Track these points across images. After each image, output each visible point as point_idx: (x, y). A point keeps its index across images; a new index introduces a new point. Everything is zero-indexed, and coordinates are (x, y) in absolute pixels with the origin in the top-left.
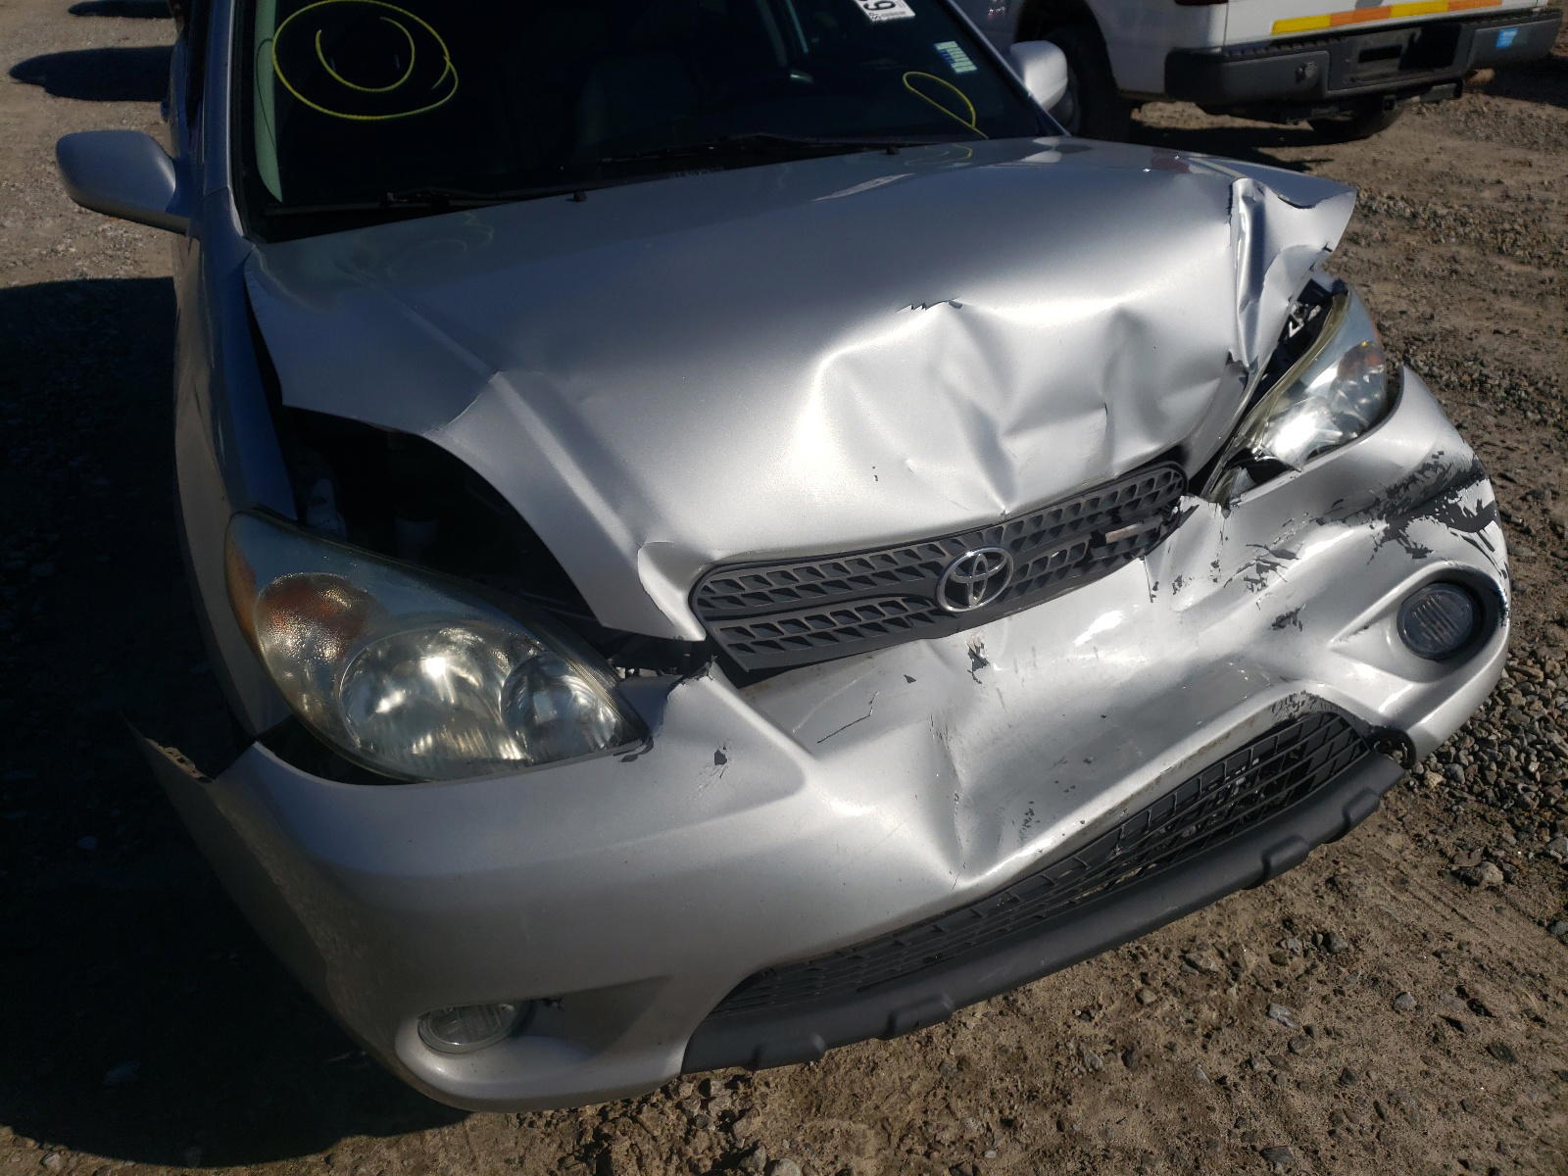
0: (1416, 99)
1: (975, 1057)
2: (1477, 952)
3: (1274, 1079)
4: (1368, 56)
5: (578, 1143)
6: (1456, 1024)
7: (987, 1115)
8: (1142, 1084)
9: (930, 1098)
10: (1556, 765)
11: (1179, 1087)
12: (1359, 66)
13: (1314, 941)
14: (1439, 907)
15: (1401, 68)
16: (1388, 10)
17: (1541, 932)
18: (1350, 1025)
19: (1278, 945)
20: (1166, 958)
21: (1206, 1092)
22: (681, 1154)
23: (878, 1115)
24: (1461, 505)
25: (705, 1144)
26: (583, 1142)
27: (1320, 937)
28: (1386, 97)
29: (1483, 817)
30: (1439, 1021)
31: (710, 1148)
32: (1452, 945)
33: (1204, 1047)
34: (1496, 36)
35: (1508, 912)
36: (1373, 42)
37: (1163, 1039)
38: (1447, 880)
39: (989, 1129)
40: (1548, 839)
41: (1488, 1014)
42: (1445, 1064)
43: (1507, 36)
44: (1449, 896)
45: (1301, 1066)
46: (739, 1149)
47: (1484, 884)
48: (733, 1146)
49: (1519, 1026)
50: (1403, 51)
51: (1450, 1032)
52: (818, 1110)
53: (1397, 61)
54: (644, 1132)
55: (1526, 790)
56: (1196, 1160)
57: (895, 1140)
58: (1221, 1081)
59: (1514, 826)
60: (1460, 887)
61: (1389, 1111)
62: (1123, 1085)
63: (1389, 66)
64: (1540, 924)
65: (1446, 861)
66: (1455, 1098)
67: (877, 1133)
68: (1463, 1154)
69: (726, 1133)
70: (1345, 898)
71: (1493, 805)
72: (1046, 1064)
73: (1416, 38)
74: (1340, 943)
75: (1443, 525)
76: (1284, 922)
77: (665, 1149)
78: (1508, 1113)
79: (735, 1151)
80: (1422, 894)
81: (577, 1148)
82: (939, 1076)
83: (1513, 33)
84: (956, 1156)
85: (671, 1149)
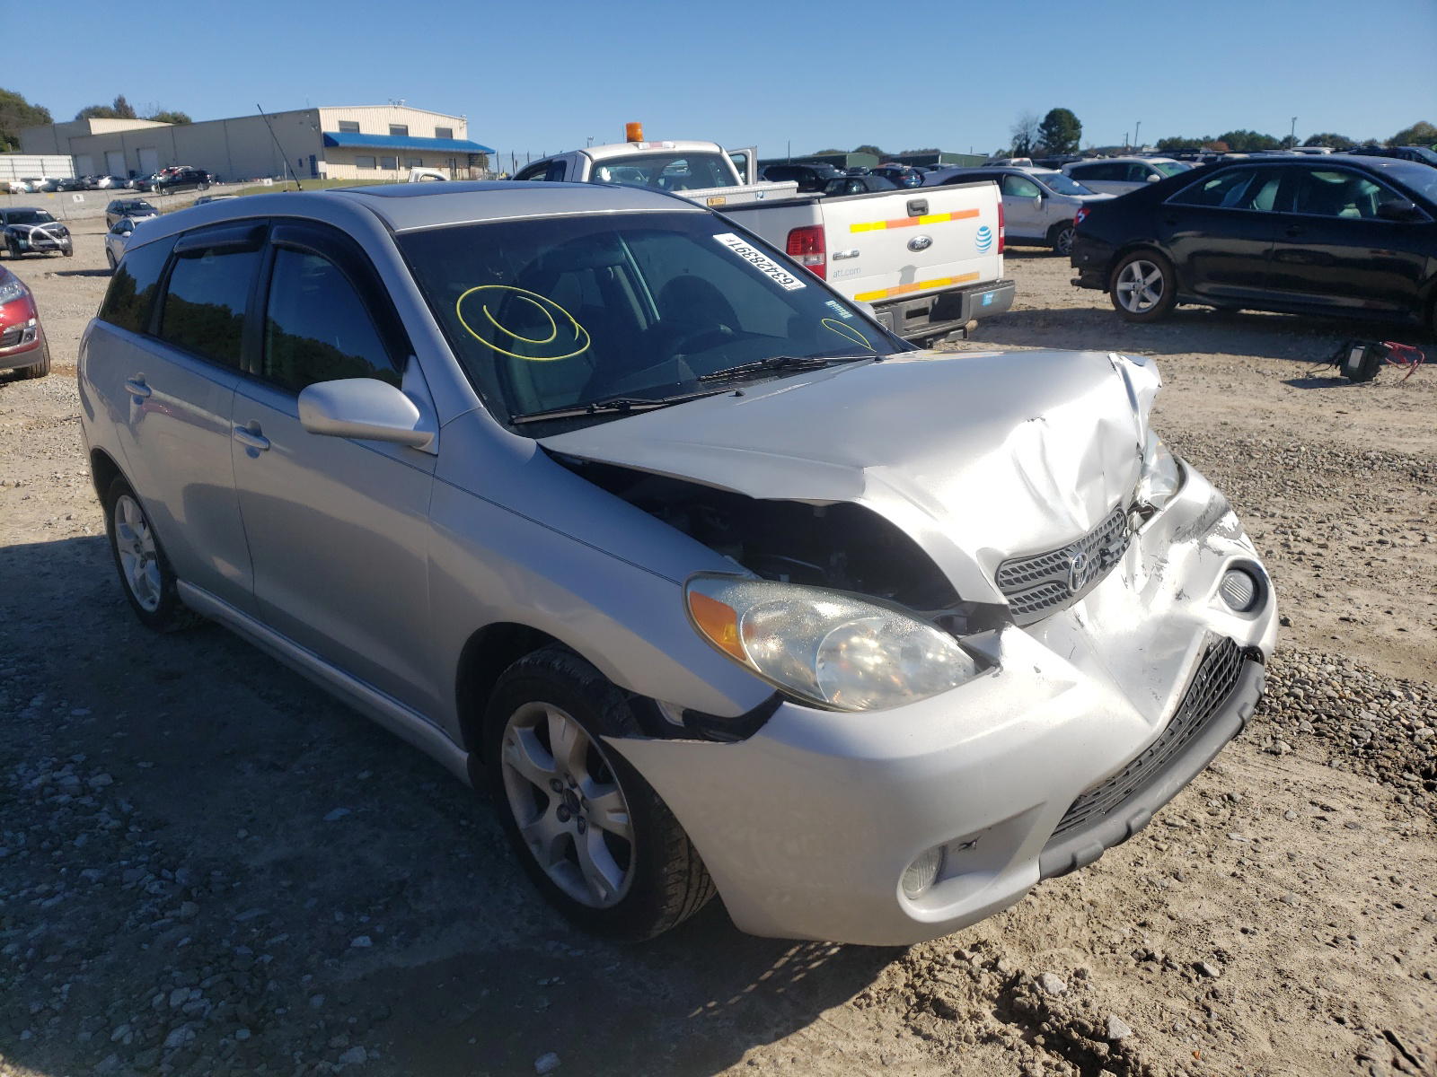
0: (942, 340)
1: (1097, 899)
2: (1305, 784)
3: (1258, 866)
4: (912, 314)
5: (908, 1004)
6: (1323, 818)
7: (1129, 925)
8: (1196, 887)
9: (1091, 925)
10: (1276, 687)
11: (1216, 884)
12: (907, 321)
13: (1223, 799)
14: (1270, 769)
15: (931, 321)
16: (918, 286)
17: (1326, 768)
18: (1273, 833)
19: (1207, 805)
20: (1156, 826)
21: (1230, 881)
22: (977, 990)
23: (1070, 941)
24: (1226, 526)
25: (988, 981)
26: (912, 1003)
27: (1226, 797)
28: (928, 340)
29: (1260, 721)
30: (1313, 820)
31: (992, 983)
32: (1291, 784)
33: (1211, 862)
34: (982, 298)
35: (1305, 763)
36: (913, 305)
37: (1189, 864)
38: (1264, 755)
39: (1135, 931)
40: (1298, 724)
41: (1334, 810)
42: (1331, 839)
43: (989, 298)
44: (1271, 763)
45: (1266, 857)
46: (1010, 978)
47: (1283, 753)
48: (1005, 977)
49: (1350, 812)
50: (930, 309)
51: (1322, 823)
52: (1033, 948)
53: (928, 317)
54: (947, 985)
55: (1271, 702)
56: (1253, 912)
57: (1089, 950)
58: (1234, 875)
59: (1277, 722)
60: (1273, 757)
61: (1323, 865)
62: (1187, 890)
63: (923, 320)
64: (1324, 765)
65: (1257, 747)
66: (1348, 852)
67: (1076, 951)
68: (1372, 875)
69: (995, 971)
70: (1222, 775)
71: (1259, 714)
72: (1139, 892)
73: (936, 302)
74: (1238, 797)
75: (1222, 538)
76: (1201, 794)
77: (966, 990)
78: (1377, 851)
79: (1008, 979)
80: (1257, 765)
81: (909, 1008)
82: (1086, 913)
83: (991, 296)
84: (1129, 948)
85: (970, 990)
